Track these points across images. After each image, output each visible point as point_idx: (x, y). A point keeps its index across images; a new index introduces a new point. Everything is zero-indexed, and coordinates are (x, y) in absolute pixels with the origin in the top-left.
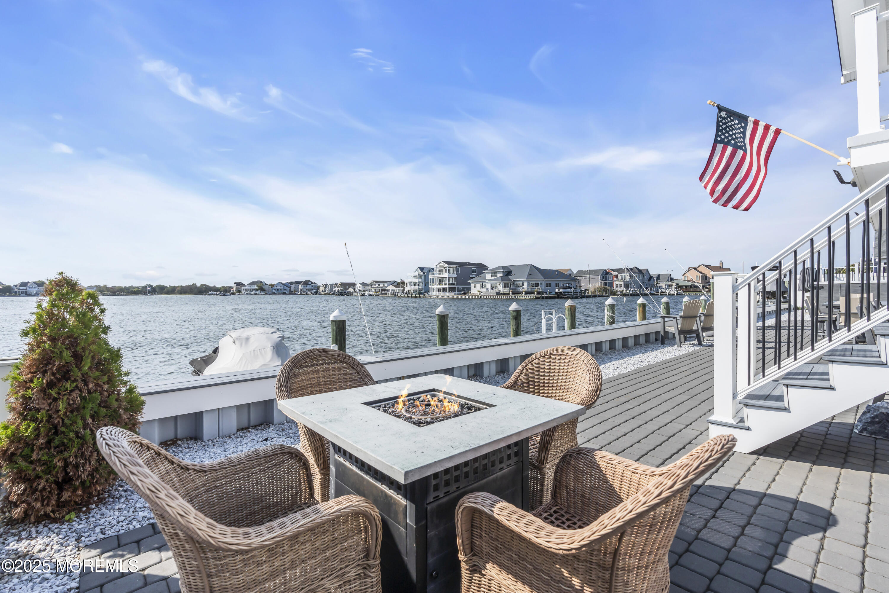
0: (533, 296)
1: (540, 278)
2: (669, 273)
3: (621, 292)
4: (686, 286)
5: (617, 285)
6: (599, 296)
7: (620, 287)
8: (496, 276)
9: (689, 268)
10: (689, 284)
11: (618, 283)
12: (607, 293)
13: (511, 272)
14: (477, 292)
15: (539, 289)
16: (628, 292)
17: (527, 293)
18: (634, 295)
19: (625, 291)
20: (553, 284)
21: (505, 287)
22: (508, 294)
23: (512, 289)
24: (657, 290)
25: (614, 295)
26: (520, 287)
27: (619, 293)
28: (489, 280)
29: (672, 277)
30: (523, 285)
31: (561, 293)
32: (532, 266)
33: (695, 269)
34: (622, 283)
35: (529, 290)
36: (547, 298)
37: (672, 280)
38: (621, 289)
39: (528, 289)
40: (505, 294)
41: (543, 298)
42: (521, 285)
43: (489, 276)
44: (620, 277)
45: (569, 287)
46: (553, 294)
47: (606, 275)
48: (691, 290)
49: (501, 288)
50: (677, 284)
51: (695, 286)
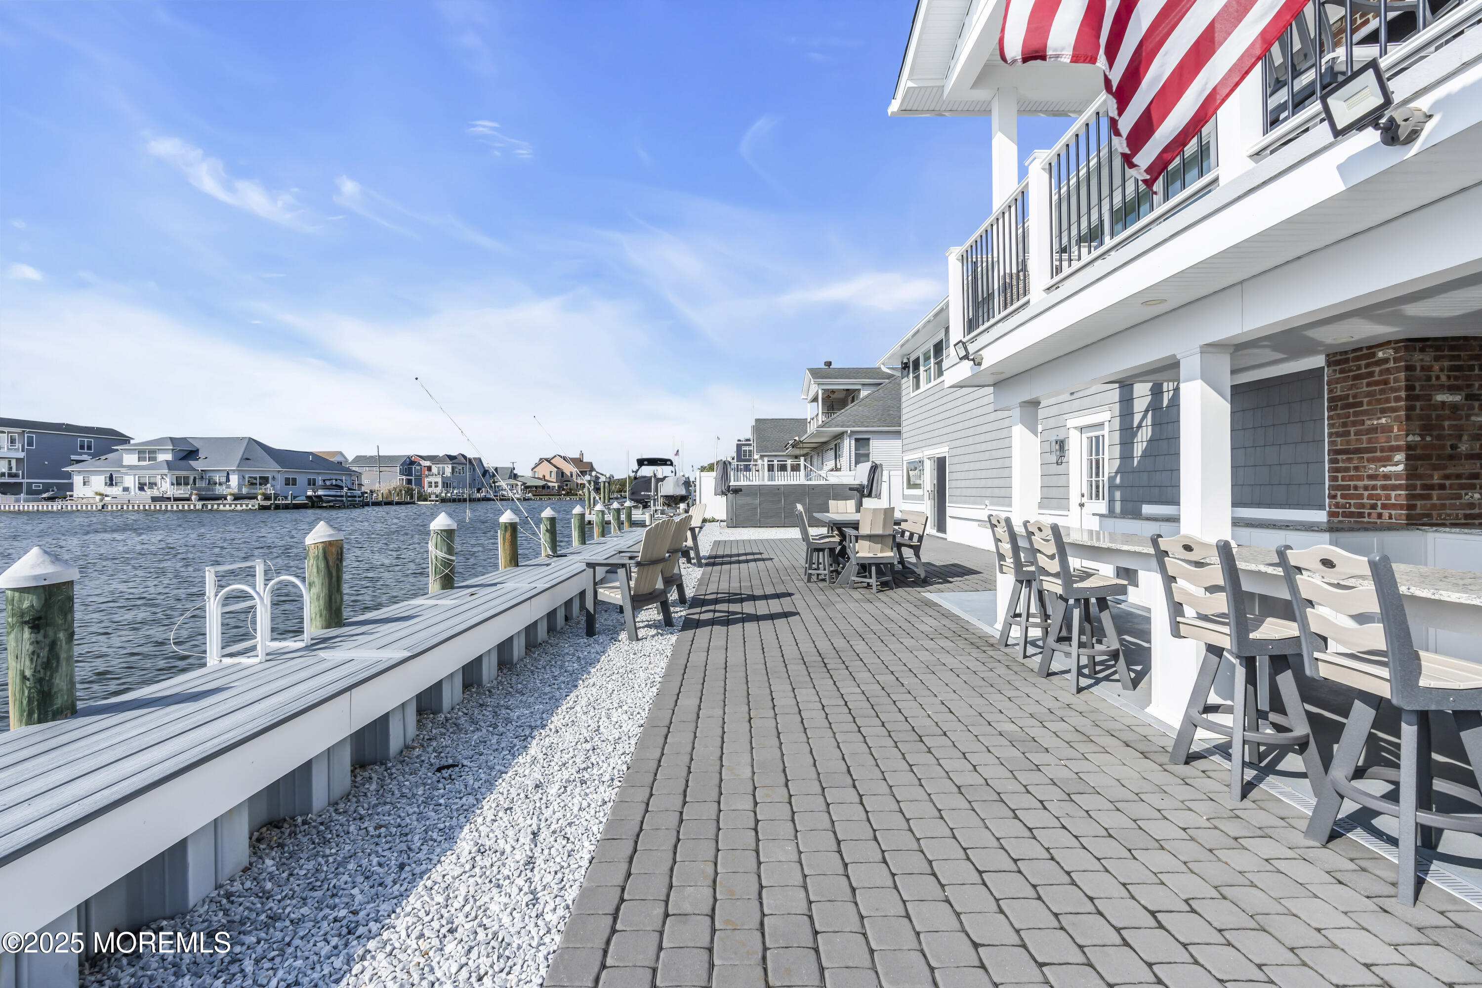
0: (252, 504)
1: (271, 468)
2: (511, 466)
3: (437, 496)
4: (536, 487)
5: (430, 483)
6: (398, 503)
7: (436, 486)
8: (155, 459)
9: (541, 459)
10: (542, 483)
11: (433, 479)
12: (412, 498)
13: (198, 450)
14: (92, 495)
15: (269, 489)
16: (449, 495)
17: (237, 498)
18: (459, 500)
19: (443, 495)
20: (302, 479)
21: (178, 484)
22: (188, 499)
23: (198, 489)
24: (496, 492)
25: (426, 500)
26: (220, 484)
27: (433, 497)
28: (131, 467)
29: (515, 472)
30: (228, 480)
31: (319, 497)
32: (250, 438)
33: (549, 461)
34: (439, 480)
35: (245, 491)
36: (286, 507)
37: (515, 477)
38: (438, 490)
39: (240, 489)
40: (176, 499)
41: (277, 507)
42: (224, 479)
43: (130, 459)
44: (435, 470)
45: (336, 485)
46: (301, 500)
47: (409, 465)
48: (544, 492)
49: (166, 487)
50: (524, 484)
51: (549, 487)
